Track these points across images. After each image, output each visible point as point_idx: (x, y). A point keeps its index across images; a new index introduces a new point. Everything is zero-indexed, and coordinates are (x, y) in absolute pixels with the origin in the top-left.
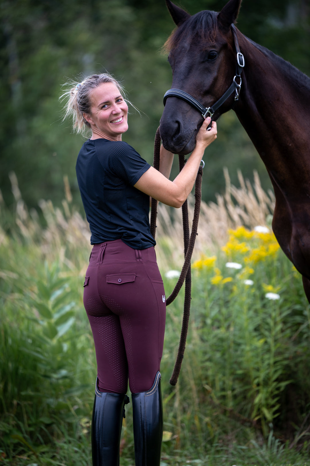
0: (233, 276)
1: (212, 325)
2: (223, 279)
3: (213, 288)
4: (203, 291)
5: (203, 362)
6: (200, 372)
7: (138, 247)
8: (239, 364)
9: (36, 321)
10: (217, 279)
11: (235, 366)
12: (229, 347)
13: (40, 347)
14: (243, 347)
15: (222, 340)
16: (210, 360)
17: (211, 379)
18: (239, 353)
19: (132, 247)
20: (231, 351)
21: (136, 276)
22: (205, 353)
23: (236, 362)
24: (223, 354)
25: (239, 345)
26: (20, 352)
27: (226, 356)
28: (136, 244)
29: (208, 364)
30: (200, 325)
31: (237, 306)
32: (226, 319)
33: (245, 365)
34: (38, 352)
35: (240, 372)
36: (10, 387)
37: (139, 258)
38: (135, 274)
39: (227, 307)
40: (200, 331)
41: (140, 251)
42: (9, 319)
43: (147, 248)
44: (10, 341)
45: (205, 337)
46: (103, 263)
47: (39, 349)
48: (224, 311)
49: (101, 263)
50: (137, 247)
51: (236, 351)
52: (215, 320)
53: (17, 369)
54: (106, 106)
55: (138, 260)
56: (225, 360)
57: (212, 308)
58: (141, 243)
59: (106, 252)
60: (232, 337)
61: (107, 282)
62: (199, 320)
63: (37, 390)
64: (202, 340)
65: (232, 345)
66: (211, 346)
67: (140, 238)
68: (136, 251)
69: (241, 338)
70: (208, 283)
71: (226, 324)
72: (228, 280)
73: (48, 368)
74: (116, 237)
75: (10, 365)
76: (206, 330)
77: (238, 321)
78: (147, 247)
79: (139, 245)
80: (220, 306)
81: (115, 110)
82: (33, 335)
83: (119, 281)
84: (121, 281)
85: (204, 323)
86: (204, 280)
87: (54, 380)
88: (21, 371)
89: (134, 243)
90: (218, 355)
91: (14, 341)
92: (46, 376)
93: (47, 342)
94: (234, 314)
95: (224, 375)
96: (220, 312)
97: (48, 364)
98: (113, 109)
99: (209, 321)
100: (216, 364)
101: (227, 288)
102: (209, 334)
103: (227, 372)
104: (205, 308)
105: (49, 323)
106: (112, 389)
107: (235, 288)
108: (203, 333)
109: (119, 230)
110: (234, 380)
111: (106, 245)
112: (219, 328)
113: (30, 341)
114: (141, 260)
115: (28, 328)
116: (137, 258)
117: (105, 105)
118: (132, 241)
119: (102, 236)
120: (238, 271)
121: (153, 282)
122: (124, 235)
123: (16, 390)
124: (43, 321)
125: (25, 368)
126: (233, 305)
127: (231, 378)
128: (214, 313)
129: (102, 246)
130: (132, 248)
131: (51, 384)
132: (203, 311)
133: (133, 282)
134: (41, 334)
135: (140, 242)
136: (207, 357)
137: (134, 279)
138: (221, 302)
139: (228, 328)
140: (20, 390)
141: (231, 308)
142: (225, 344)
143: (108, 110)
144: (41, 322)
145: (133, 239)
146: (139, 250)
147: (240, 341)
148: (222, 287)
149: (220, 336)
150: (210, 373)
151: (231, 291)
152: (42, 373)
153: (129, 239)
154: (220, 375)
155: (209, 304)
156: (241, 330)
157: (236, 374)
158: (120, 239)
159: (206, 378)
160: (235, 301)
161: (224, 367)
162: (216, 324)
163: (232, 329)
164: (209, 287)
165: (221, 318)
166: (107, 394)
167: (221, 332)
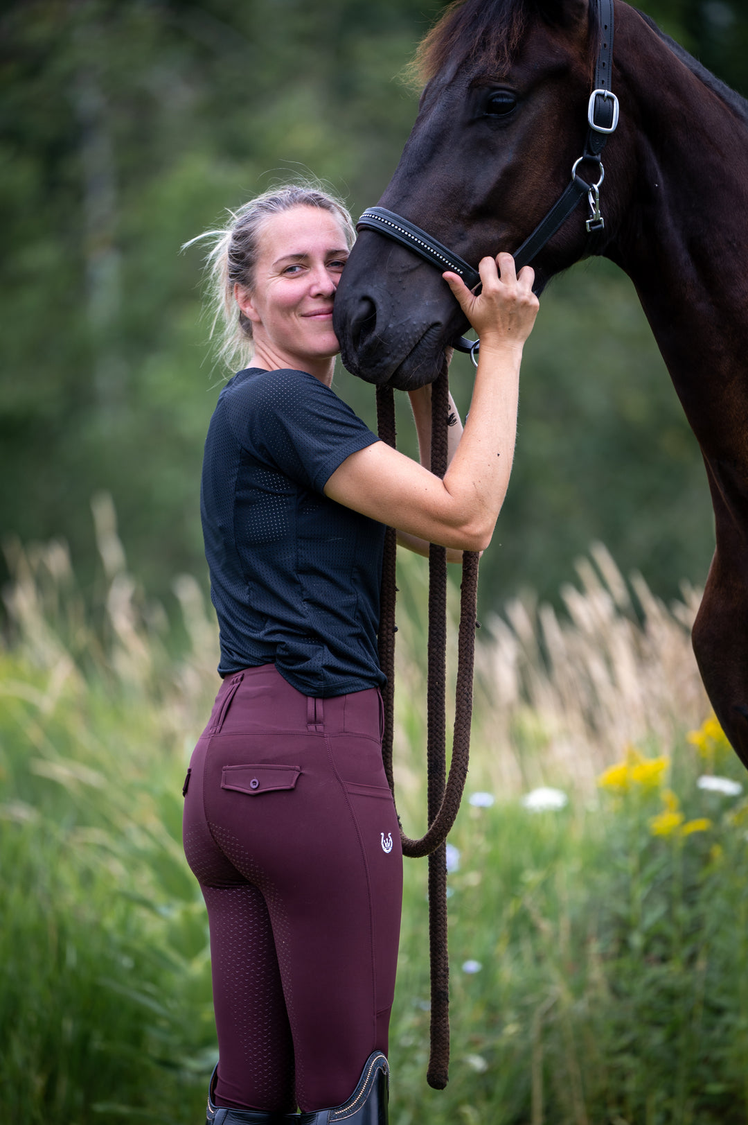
0: (716, 817)
1: (646, 950)
2: (686, 821)
3: (654, 846)
4: (626, 853)
5: (611, 1054)
6: (603, 1083)
7: (315, 691)
8: (717, 1065)
9: (147, 904)
10: (667, 822)
11: (704, 1071)
12: (691, 1016)
13: (154, 980)
14: (728, 1018)
15: (671, 996)
16: (633, 1049)
17: (632, 1102)
18: (717, 1034)
19: (301, 688)
20: (697, 1026)
21: (301, 774)
22: (620, 1029)
23: (706, 1060)
24: (673, 1036)
25: (719, 1011)
26: (96, 989)
27: (681, 1042)
28: (309, 680)
29: (627, 1061)
30: (613, 948)
31: (720, 902)
32: (686, 938)
33: (731, 1070)
34: (147, 994)
35: (715, 1088)
36: (64, 1087)
37: (315, 721)
38: (298, 767)
39: (692, 903)
40: (612, 966)
41: (319, 703)
42: (72, 896)
43: (345, 694)
44: (72, 958)
45: (624, 985)
46: (221, 732)
47: (149, 988)
48: (682, 912)
49: (218, 728)
50: (312, 690)
51: (710, 1027)
52: (657, 936)
53: (85, 1039)
54: (298, 269)
55: (312, 727)
56: (677, 1053)
57: (647, 901)
58: (324, 679)
59: (235, 700)
60: (699, 988)
61: (222, 785)
62: (612, 934)
63: (138, 1102)
64: (615, 991)
65: (700, 1011)
66: (639, 1012)
67: (320, 663)
68: (311, 701)
69: (724, 991)
70: (641, 829)
71: (686, 952)
72: (701, 825)
73: (176, 1040)
74: (263, 657)
75: (69, 1026)
76: (627, 964)
77: (719, 943)
78: (344, 691)
79: (317, 684)
80: (671, 901)
81: (317, 284)
82: (138, 946)
83: (252, 786)
84: (257, 783)
85: (624, 944)
86: (632, 822)
87: (188, 1077)
88: (97, 1044)
89: (306, 678)
90: (657, 1038)
91: (82, 958)
92: (168, 1064)
93: (176, 968)
94: (710, 923)
95: (671, 1094)
96: (669, 914)
97: (175, 1027)
98: (315, 281)
99: (637, 940)
100: (649, 1062)
101: (696, 850)
102: (635, 974)
103: (681, 1085)
104: (629, 901)
105: (186, 914)
106: (241, 1100)
107: (717, 852)
108: (618, 972)
109: (267, 634)
110: (698, 1110)
111: (242, 679)
112: (664, 960)
113: (127, 962)
114: (320, 727)
115: (123, 925)
116: (310, 722)
117: (295, 267)
118: (300, 672)
119: (238, 654)
120: (729, 803)
121: (349, 793)
122: (278, 651)
123: (79, 1097)
124: (169, 906)
125: (108, 1037)
126: (710, 899)
127: (692, 1103)
128: (653, 916)
129: (233, 683)
130: (300, 691)
131: (179, 1085)
132: (621, 908)
133: (291, 790)
134: (162, 945)
135: (319, 674)
136: (624, 1041)
137: (294, 782)
138: (676, 888)
139: (692, 959)
140: (90, 1098)
141: (702, 907)
142: (679, 1009)
143: (299, 279)
144: (163, 910)
145: (302, 665)
146: (320, 698)
147: (723, 1001)
148: (679, 844)
149: (667, 982)
150: (631, 1085)
151: (706, 859)
152: (155, 1052)
153: (292, 665)
154: (659, 1095)
155: (640, 892)
156: (727, 969)
157: (703, 1094)
158: (273, 665)
159: (621, 1100)
160: (716, 888)
161: (670, 1072)
162: (658, 949)
163: (701, 964)
164: (643, 843)
165: (671, 932)
166: (227, 1113)
167: (672, 973)
